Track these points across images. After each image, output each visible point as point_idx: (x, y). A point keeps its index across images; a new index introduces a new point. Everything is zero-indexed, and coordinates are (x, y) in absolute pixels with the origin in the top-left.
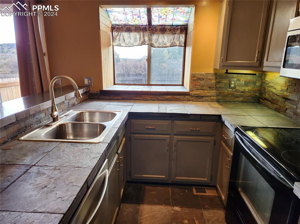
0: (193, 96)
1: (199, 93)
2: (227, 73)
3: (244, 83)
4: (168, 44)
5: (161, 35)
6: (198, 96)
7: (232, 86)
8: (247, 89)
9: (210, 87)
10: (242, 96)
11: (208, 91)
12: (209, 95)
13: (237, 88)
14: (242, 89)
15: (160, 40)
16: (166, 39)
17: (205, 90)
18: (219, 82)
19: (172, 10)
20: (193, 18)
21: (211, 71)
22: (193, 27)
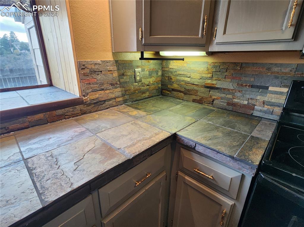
0: (89, 105)
1: (97, 96)
2: (142, 58)
3: (148, 73)
6: (97, 102)
8: (151, 80)
9: (112, 85)
10: (148, 90)
11: (111, 91)
12: (113, 96)
13: (143, 81)
17: (107, 89)
18: (123, 75)
21: (109, 56)
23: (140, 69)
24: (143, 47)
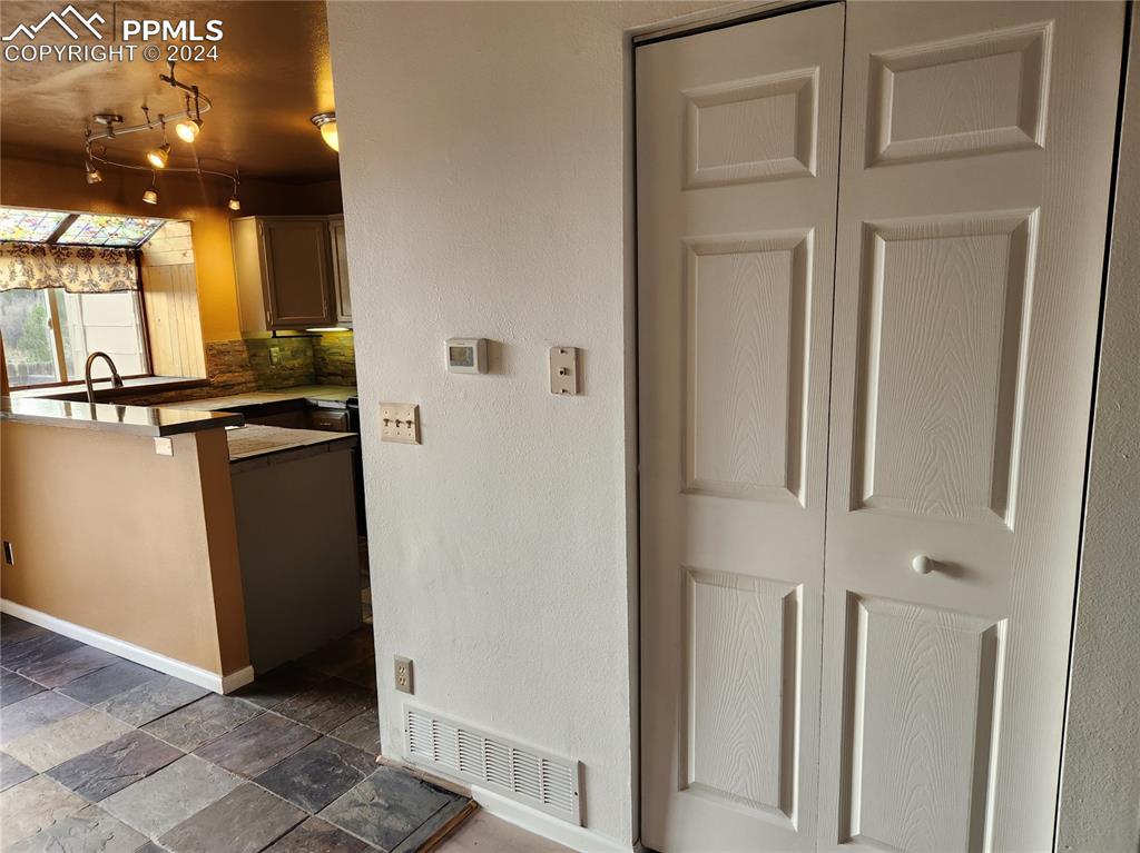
0: (216, 387)
1: (226, 378)
2: (275, 336)
3: (289, 353)
4: (104, 286)
5: (82, 267)
6: (225, 386)
7: (275, 360)
8: (296, 363)
9: (242, 367)
10: (291, 376)
11: (241, 374)
12: (243, 380)
13: (283, 363)
14: (289, 364)
15: (83, 277)
17: (235, 372)
18: (255, 355)
19: (123, 220)
20: (187, 243)
21: (238, 336)
22: (190, 259)
23: (277, 349)
24: (273, 327)
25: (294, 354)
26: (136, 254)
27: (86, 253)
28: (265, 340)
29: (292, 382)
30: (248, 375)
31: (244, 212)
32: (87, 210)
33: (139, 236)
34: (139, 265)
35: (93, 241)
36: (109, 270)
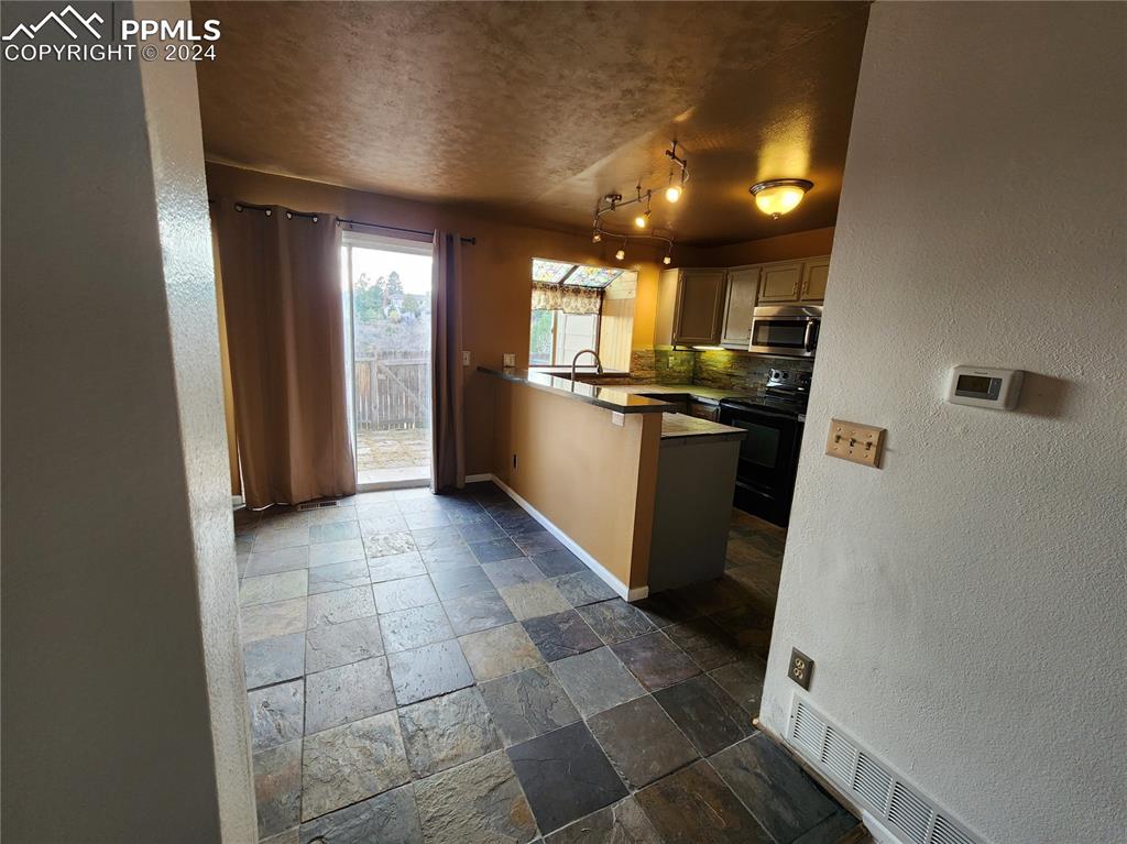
0: (633, 379)
1: (638, 374)
2: (675, 349)
4: (582, 310)
5: (573, 299)
7: (670, 365)
8: (683, 368)
10: (678, 377)
12: (649, 376)
13: (675, 368)
14: (678, 369)
15: (573, 305)
16: (579, 303)
17: (645, 370)
19: (600, 270)
20: (634, 285)
21: (651, 347)
22: (634, 295)
23: (673, 358)
24: (675, 343)
25: (682, 364)
26: (601, 292)
27: (577, 291)
28: (666, 351)
29: (677, 381)
30: (653, 373)
31: (670, 266)
32: (584, 263)
33: (605, 281)
34: (602, 299)
35: (582, 284)
36: (586, 301)
